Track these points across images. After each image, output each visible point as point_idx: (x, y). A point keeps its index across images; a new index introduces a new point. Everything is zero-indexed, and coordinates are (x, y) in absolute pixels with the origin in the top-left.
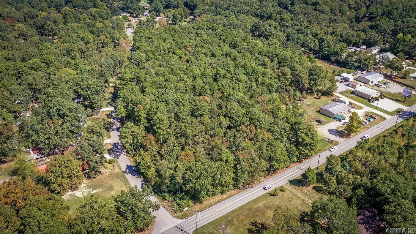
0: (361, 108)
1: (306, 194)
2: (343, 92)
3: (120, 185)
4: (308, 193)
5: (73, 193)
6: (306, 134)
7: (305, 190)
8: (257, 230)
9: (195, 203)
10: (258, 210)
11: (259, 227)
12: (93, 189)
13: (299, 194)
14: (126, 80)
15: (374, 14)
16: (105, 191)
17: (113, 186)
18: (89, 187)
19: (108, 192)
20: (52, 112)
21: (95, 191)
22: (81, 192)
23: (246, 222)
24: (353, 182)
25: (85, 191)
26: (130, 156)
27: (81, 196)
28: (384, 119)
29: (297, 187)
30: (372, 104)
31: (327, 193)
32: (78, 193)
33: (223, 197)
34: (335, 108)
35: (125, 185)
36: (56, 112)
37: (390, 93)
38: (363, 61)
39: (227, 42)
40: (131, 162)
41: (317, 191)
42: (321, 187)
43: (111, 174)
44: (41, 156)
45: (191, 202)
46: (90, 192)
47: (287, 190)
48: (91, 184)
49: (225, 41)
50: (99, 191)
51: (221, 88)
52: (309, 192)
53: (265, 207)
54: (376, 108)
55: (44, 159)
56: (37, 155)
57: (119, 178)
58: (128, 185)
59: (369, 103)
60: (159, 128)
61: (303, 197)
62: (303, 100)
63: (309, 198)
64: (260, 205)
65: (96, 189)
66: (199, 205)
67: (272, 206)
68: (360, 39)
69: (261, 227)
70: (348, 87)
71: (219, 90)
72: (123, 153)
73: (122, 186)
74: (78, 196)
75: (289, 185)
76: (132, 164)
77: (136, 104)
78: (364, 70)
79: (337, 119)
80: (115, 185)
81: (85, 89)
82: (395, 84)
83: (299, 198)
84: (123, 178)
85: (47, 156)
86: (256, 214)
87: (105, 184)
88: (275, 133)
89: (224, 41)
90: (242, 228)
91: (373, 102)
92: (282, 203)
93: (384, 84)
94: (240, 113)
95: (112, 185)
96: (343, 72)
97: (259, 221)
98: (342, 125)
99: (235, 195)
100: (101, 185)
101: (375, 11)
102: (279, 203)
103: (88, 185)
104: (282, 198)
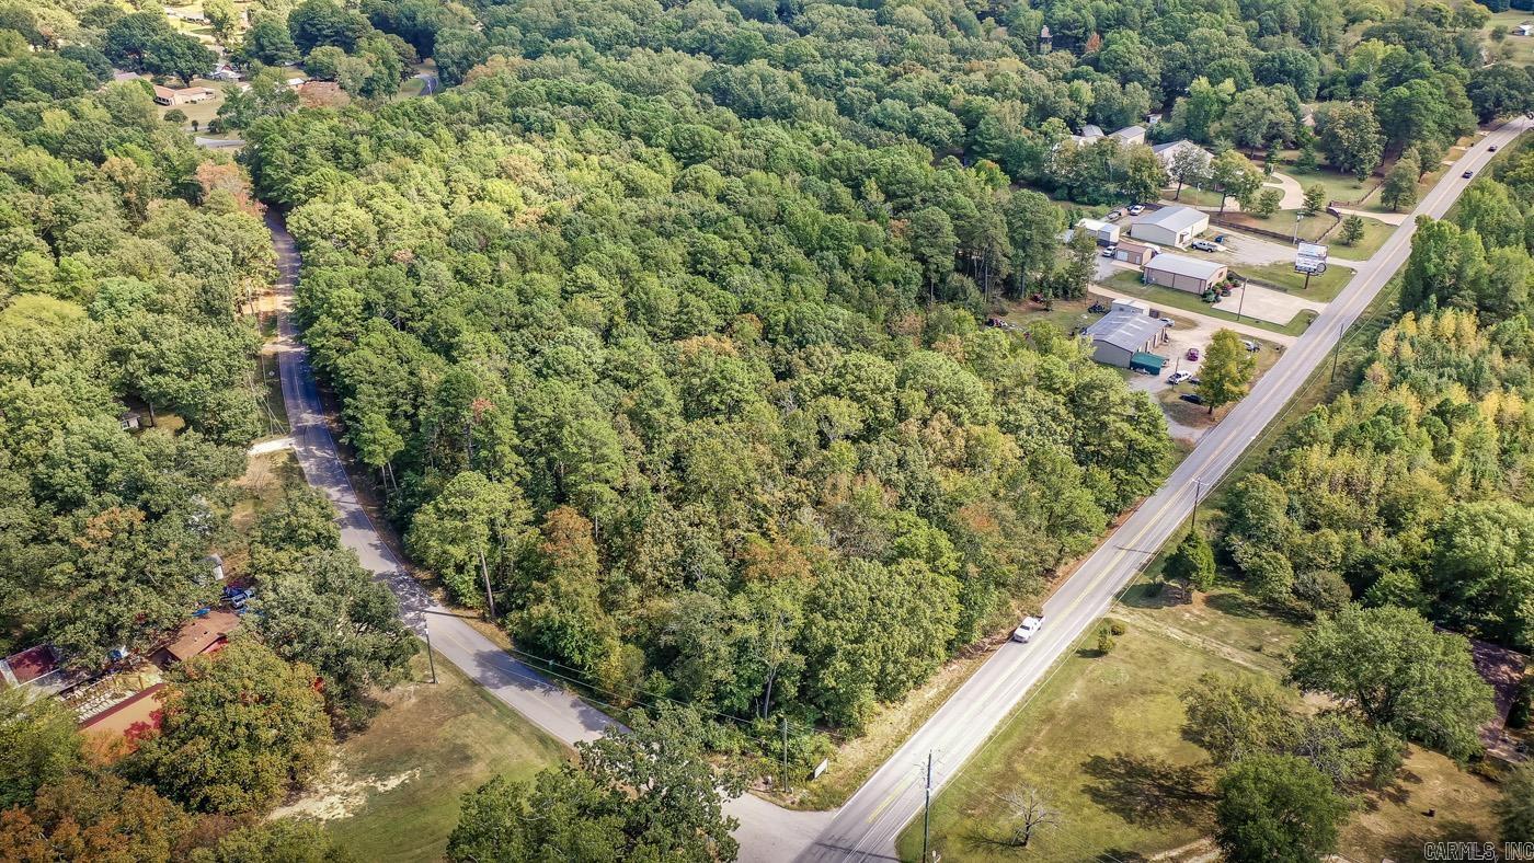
0: (1192, 325)
1: (1200, 630)
2: (1107, 279)
3: (490, 735)
4: (1202, 623)
5: (297, 808)
6: (1130, 419)
7: (1188, 615)
8: (1118, 787)
9: (840, 741)
10: (1077, 715)
11: (1119, 775)
12: (382, 776)
13: (1176, 633)
14: (342, 312)
15: (1076, 28)
16: (441, 771)
17: (465, 746)
18: (358, 771)
19: (454, 772)
20: (65, 482)
21: (393, 783)
22: (335, 799)
23: (1065, 765)
24: (1344, 557)
25: (348, 789)
26: (470, 613)
27: (341, 813)
28: (1280, 350)
29: (1155, 613)
30: (1215, 306)
31: (1262, 613)
32: (323, 805)
33: (926, 696)
34: (1121, 331)
35: (513, 729)
36: (84, 482)
37: (1250, 267)
38: (1131, 173)
39: (660, 140)
40: (491, 639)
41: (1227, 611)
42: (1229, 596)
43: (425, 700)
44: (59, 685)
45: (823, 739)
46: (371, 791)
47: (1129, 629)
48: (360, 756)
49: (650, 139)
50: (412, 777)
51: (750, 302)
52: (1203, 619)
53: (1095, 698)
54: (1238, 318)
55: (79, 693)
56: (41, 683)
57: (472, 710)
58: (524, 730)
59: (1206, 305)
60: (595, 477)
61: (1195, 640)
62: (999, 319)
63: (1216, 638)
64: (1075, 694)
65: (395, 772)
66: (856, 743)
67: (1116, 690)
68: (1081, 103)
69: (1128, 774)
70: (1115, 263)
71: (746, 308)
72: (431, 608)
73: (503, 738)
74: (325, 816)
75: (1122, 610)
76: (497, 644)
77: (457, 397)
78: (1135, 203)
79: (1142, 366)
80: (468, 741)
81: (177, 369)
82: (1248, 238)
83: (1185, 645)
84: (487, 706)
85: (91, 681)
86: (1081, 728)
87: (422, 745)
88: (1023, 433)
89: (647, 141)
90: (1065, 788)
91: (1217, 300)
92: (1142, 674)
93: (1218, 240)
94: (886, 376)
95: (458, 742)
96: (1081, 216)
97: (1107, 754)
98: (1170, 386)
99: (962, 680)
100: (410, 752)
101: (1076, 15)
102: (1134, 676)
103: (348, 766)
104: (1131, 656)
